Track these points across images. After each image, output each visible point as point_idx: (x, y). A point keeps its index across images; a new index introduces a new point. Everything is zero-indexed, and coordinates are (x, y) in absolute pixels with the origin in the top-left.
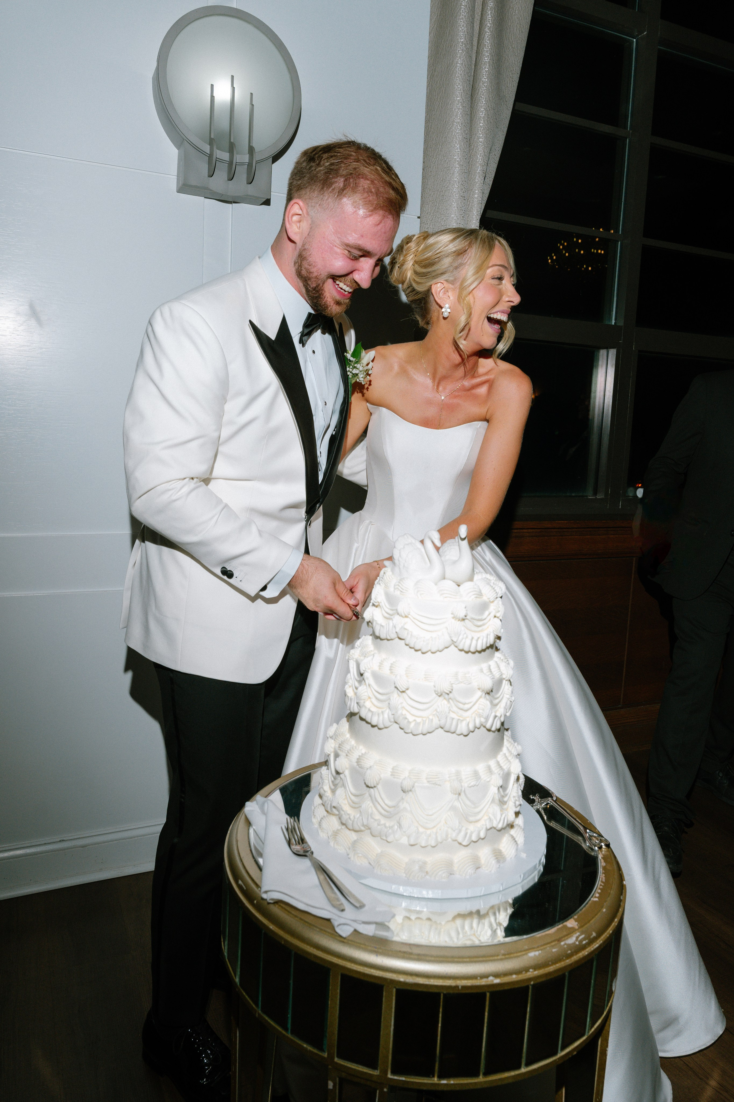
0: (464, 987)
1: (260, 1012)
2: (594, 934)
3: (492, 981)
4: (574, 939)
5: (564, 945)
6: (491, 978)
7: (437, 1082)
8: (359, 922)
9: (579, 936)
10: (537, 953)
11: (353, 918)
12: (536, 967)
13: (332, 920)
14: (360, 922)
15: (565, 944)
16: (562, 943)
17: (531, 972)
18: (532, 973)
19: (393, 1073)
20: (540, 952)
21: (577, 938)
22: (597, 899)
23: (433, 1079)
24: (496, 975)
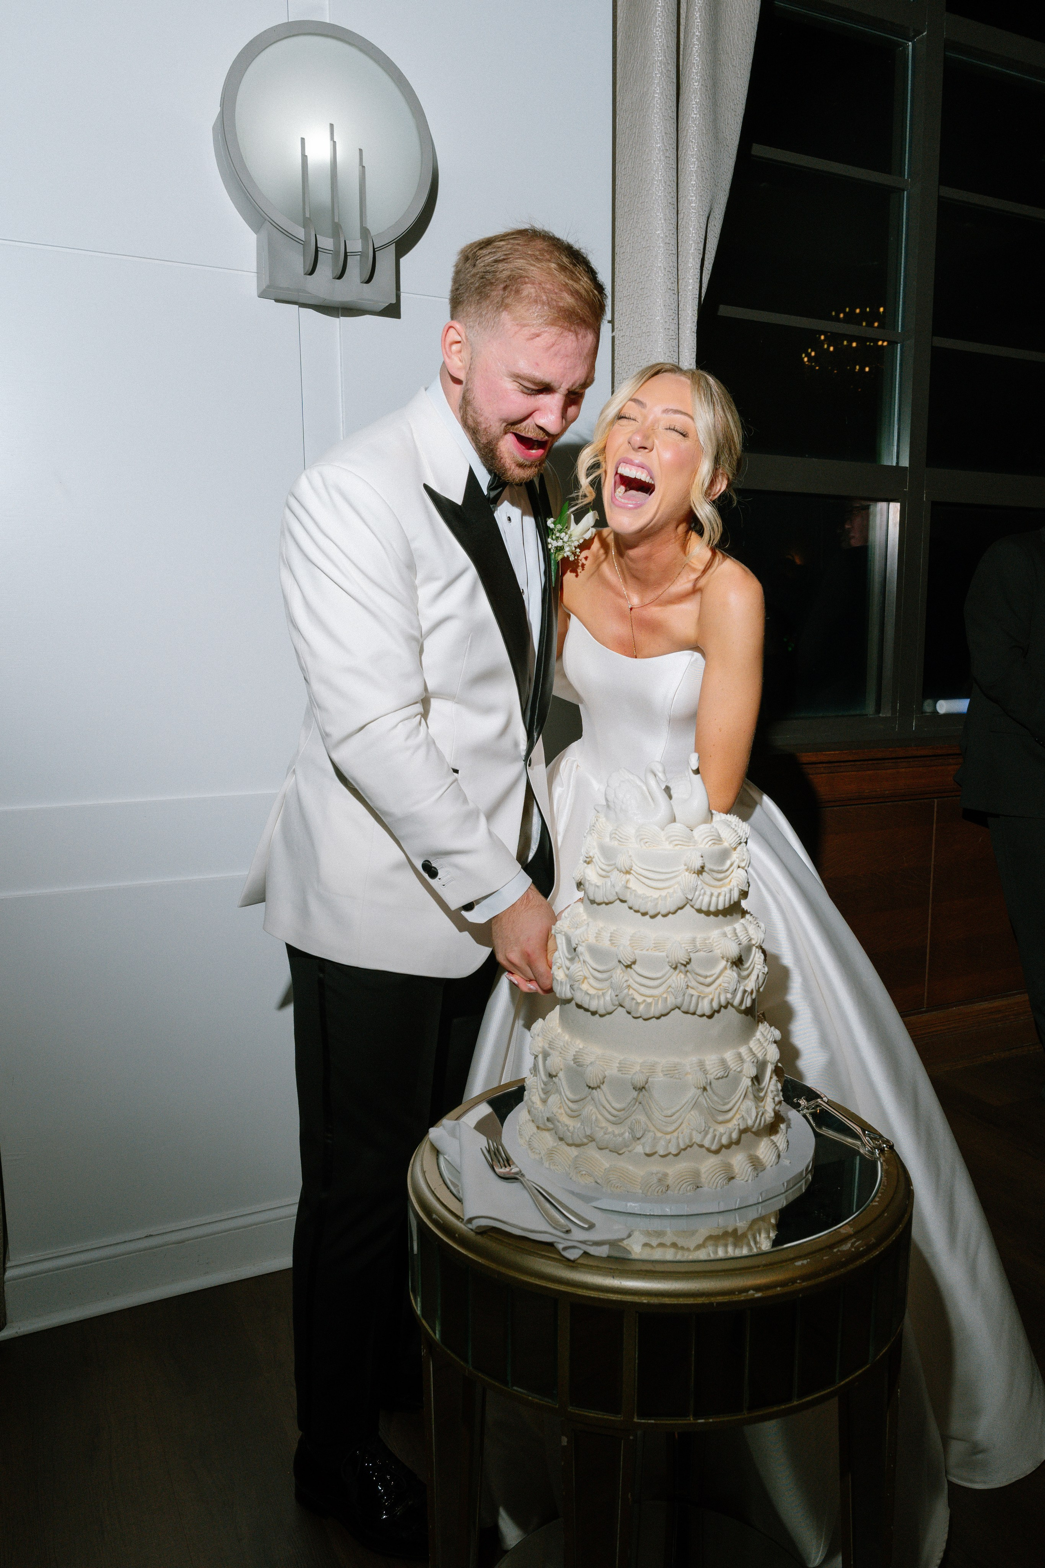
0: (719, 1304)
1: (471, 1368)
2: (873, 1240)
3: (753, 1295)
4: (849, 1245)
5: (837, 1252)
6: (751, 1292)
7: (693, 1422)
8: (589, 1243)
9: (855, 1242)
10: (805, 1262)
11: (581, 1239)
12: (804, 1278)
13: (555, 1244)
14: (591, 1243)
15: (839, 1251)
16: (835, 1250)
17: (799, 1283)
18: (799, 1285)
19: (640, 1416)
20: (809, 1260)
21: (853, 1244)
22: (877, 1203)
23: (688, 1418)
24: (757, 1289)
